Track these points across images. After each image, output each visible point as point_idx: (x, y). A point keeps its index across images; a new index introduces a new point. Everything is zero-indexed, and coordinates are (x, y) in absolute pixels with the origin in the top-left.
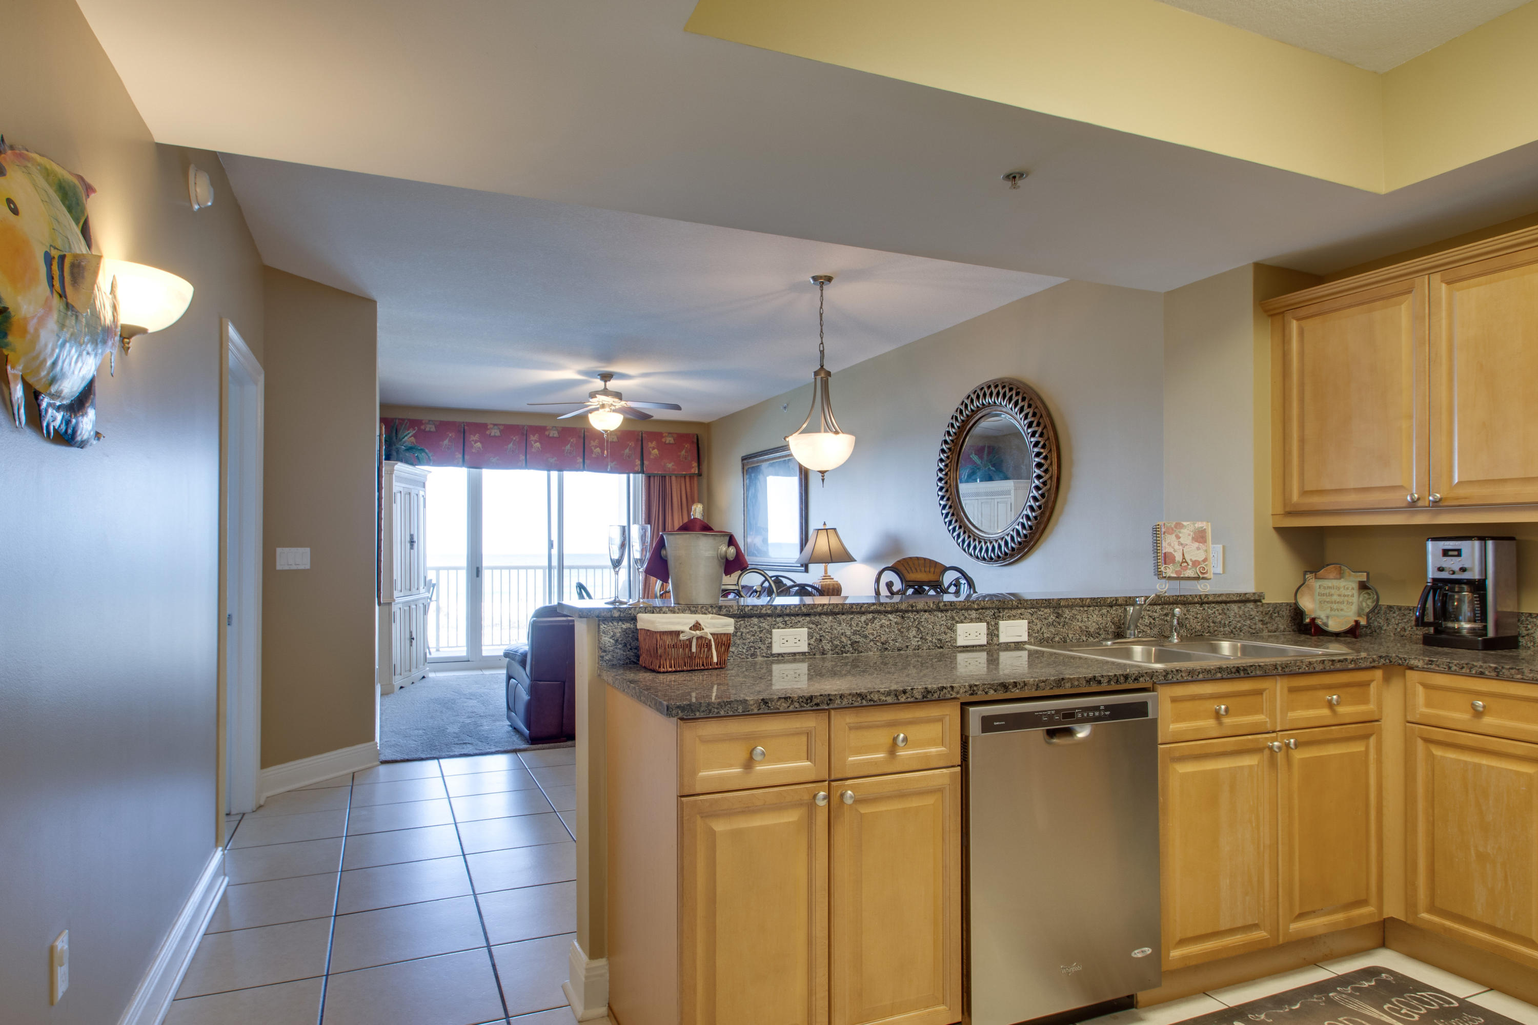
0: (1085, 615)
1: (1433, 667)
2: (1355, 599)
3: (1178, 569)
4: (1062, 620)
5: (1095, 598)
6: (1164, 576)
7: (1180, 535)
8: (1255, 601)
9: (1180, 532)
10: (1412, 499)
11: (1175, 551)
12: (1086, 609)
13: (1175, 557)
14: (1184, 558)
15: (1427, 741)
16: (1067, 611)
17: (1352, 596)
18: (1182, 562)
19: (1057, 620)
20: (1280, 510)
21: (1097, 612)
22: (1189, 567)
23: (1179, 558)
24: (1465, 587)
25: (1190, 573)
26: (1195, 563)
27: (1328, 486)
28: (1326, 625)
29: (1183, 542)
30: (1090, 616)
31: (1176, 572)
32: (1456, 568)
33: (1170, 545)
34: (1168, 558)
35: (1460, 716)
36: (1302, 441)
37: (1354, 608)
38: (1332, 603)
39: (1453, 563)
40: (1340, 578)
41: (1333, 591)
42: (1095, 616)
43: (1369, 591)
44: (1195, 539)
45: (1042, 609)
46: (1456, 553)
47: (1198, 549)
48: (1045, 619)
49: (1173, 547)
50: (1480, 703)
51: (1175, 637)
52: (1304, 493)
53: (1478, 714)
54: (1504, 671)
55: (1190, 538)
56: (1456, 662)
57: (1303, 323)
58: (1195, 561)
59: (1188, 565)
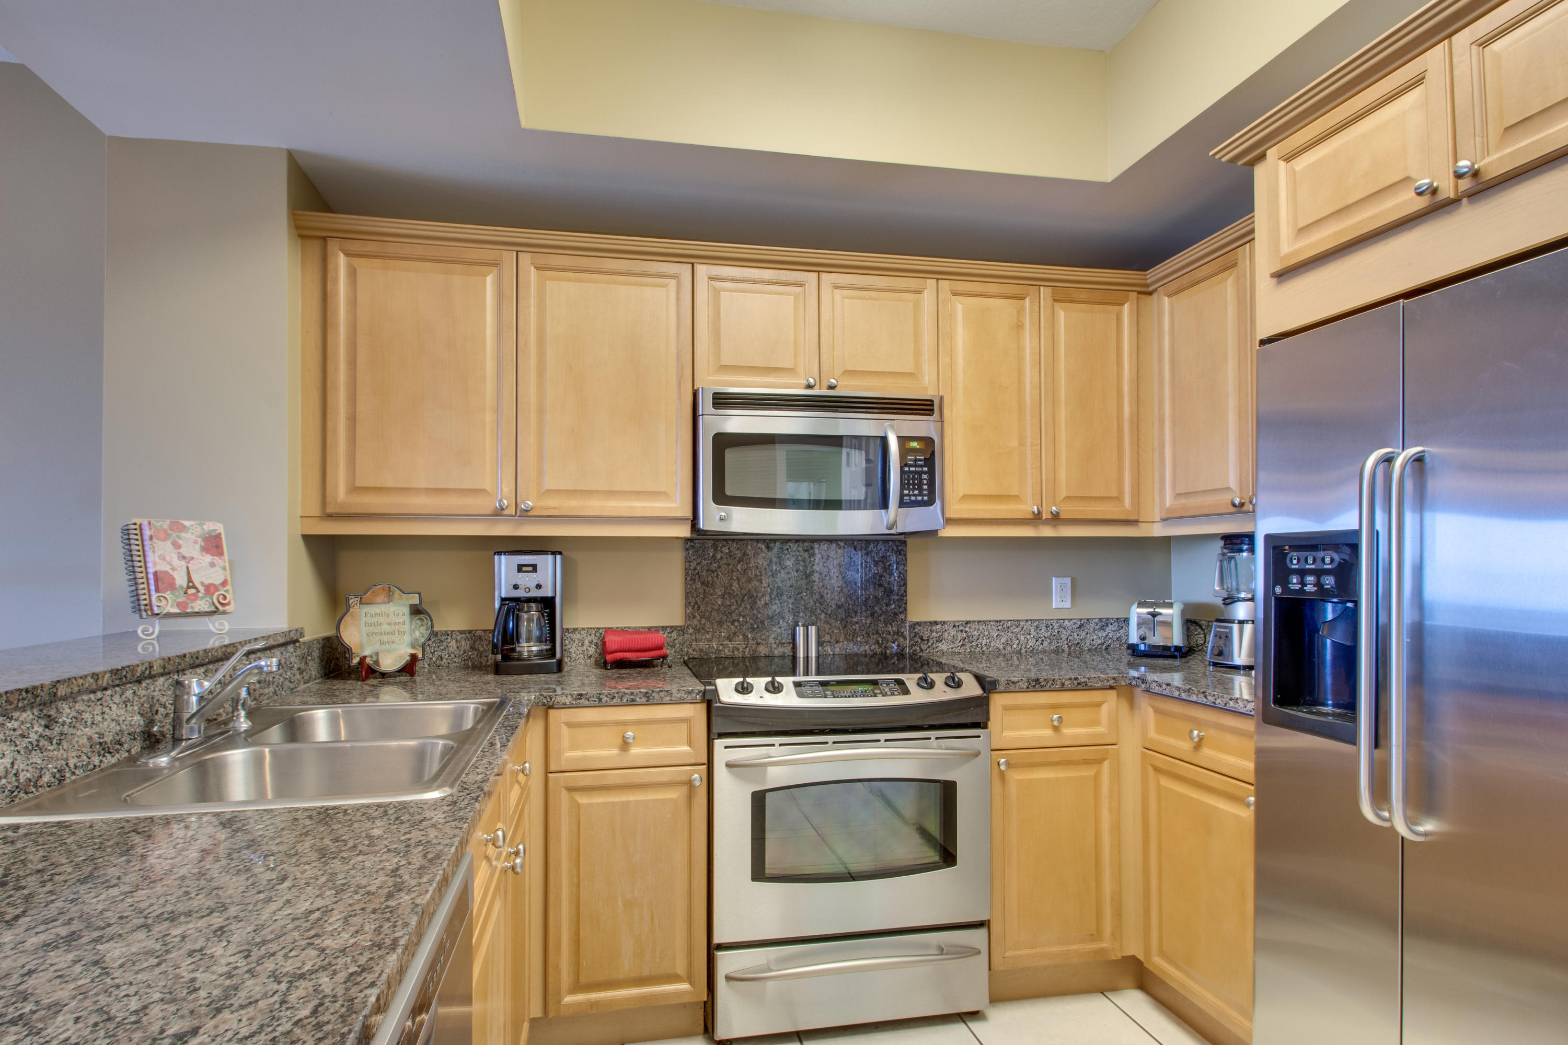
0: (98, 709)
1: (581, 701)
2: (406, 628)
3: (182, 599)
4: (57, 729)
5: (118, 670)
6: (156, 610)
7: (181, 542)
8: (295, 642)
9: (179, 537)
10: (500, 505)
11: (173, 569)
12: (99, 695)
13: (174, 579)
14: (190, 580)
15: (570, 789)
16: (65, 707)
17: (404, 623)
18: (188, 587)
19: (48, 732)
20: (315, 510)
21: (117, 699)
22: (200, 595)
23: (181, 581)
24: (533, 605)
25: (202, 605)
26: (210, 589)
27: (390, 484)
28: (377, 662)
29: (186, 554)
30: (107, 710)
31: (178, 605)
32: (532, 585)
33: (164, 559)
34: (162, 581)
35: (607, 753)
36: (352, 420)
37: (407, 639)
38: (381, 634)
39: (527, 581)
40: (389, 602)
41: (382, 619)
42: (114, 707)
43: (422, 616)
44: (205, 549)
45: (16, 714)
46: (531, 569)
47: (212, 565)
48: (23, 736)
49: (169, 563)
50: (630, 733)
51: (242, 720)
52: (354, 489)
53: (625, 745)
54: (654, 694)
55: (198, 547)
56: (606, 692)
57: (356, 261)
58: (210, 585)
59: (198, 591)
